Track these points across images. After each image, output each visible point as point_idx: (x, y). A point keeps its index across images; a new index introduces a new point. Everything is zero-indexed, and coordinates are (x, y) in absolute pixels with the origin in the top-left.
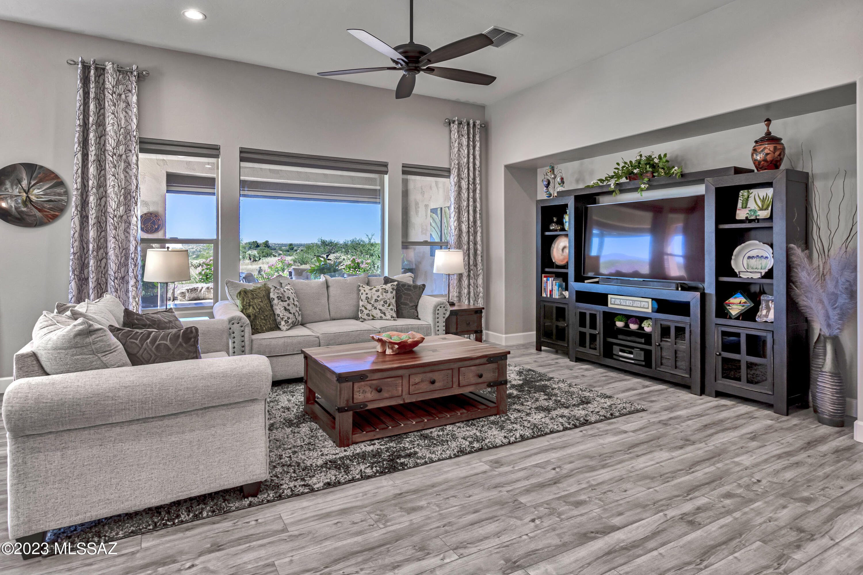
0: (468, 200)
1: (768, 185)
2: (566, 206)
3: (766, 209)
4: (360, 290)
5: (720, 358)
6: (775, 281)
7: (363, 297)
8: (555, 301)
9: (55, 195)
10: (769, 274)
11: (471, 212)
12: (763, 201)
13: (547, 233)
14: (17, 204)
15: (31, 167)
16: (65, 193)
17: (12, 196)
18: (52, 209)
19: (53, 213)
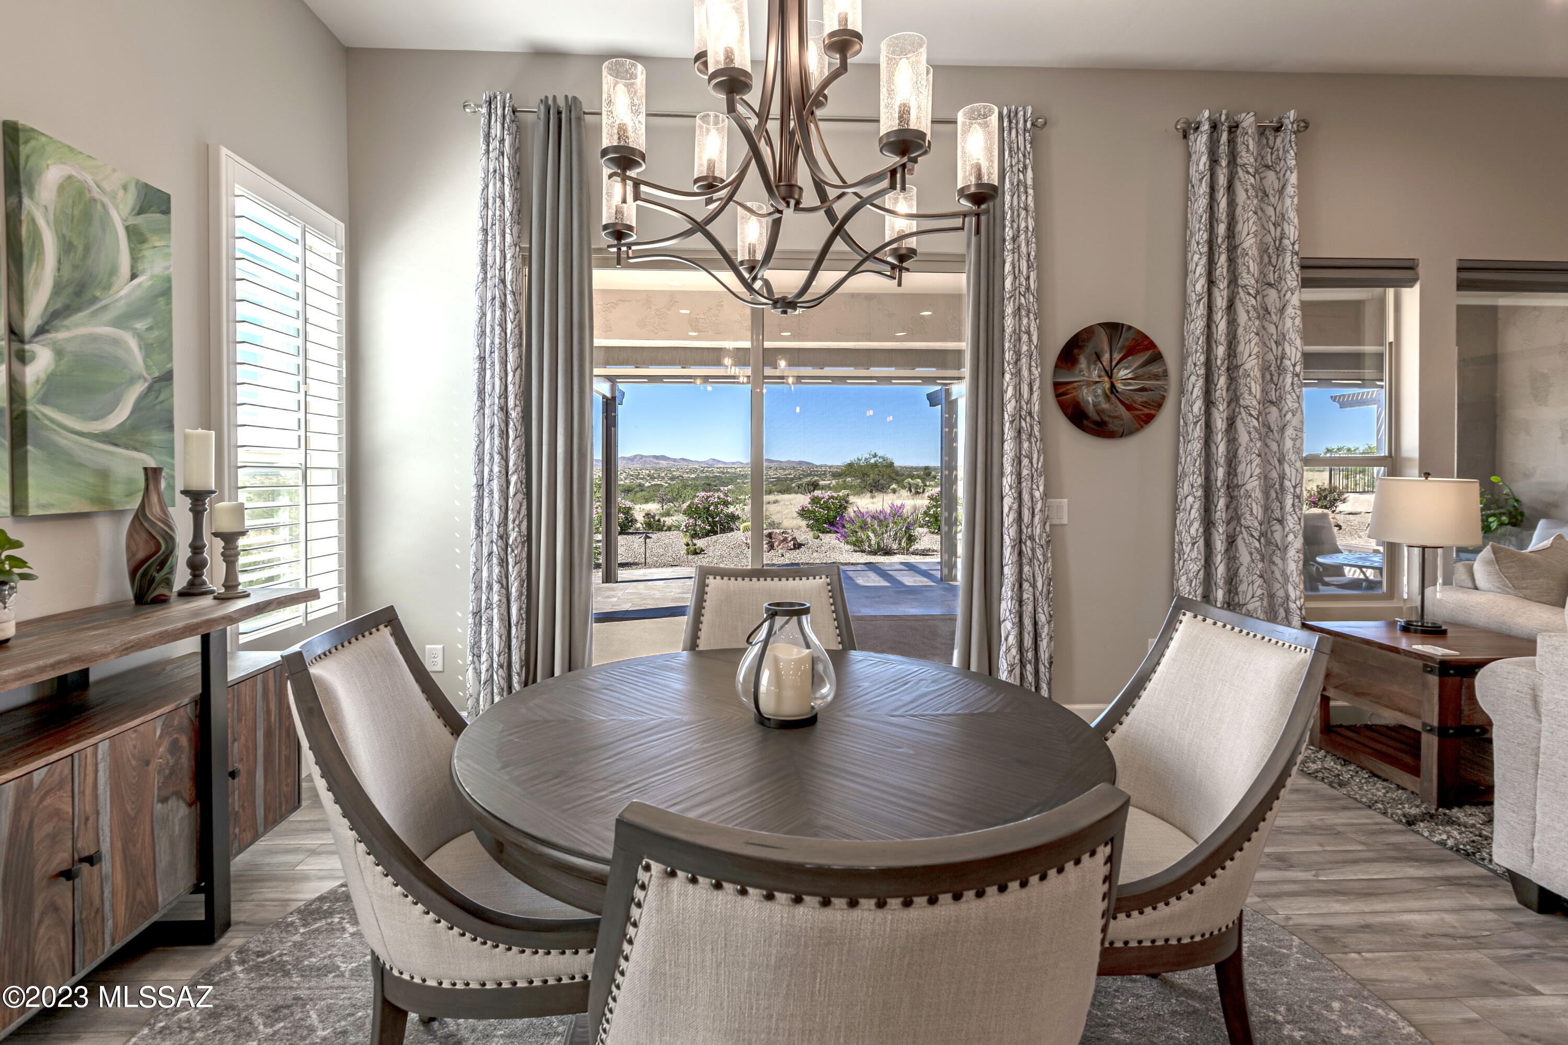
9: (1150, 379)
14: (1096, 396)
15: (1113, 329)
16: (1165, 374)
17: (1090, 384)
18: (1145, 404)
19: (1146, 411)
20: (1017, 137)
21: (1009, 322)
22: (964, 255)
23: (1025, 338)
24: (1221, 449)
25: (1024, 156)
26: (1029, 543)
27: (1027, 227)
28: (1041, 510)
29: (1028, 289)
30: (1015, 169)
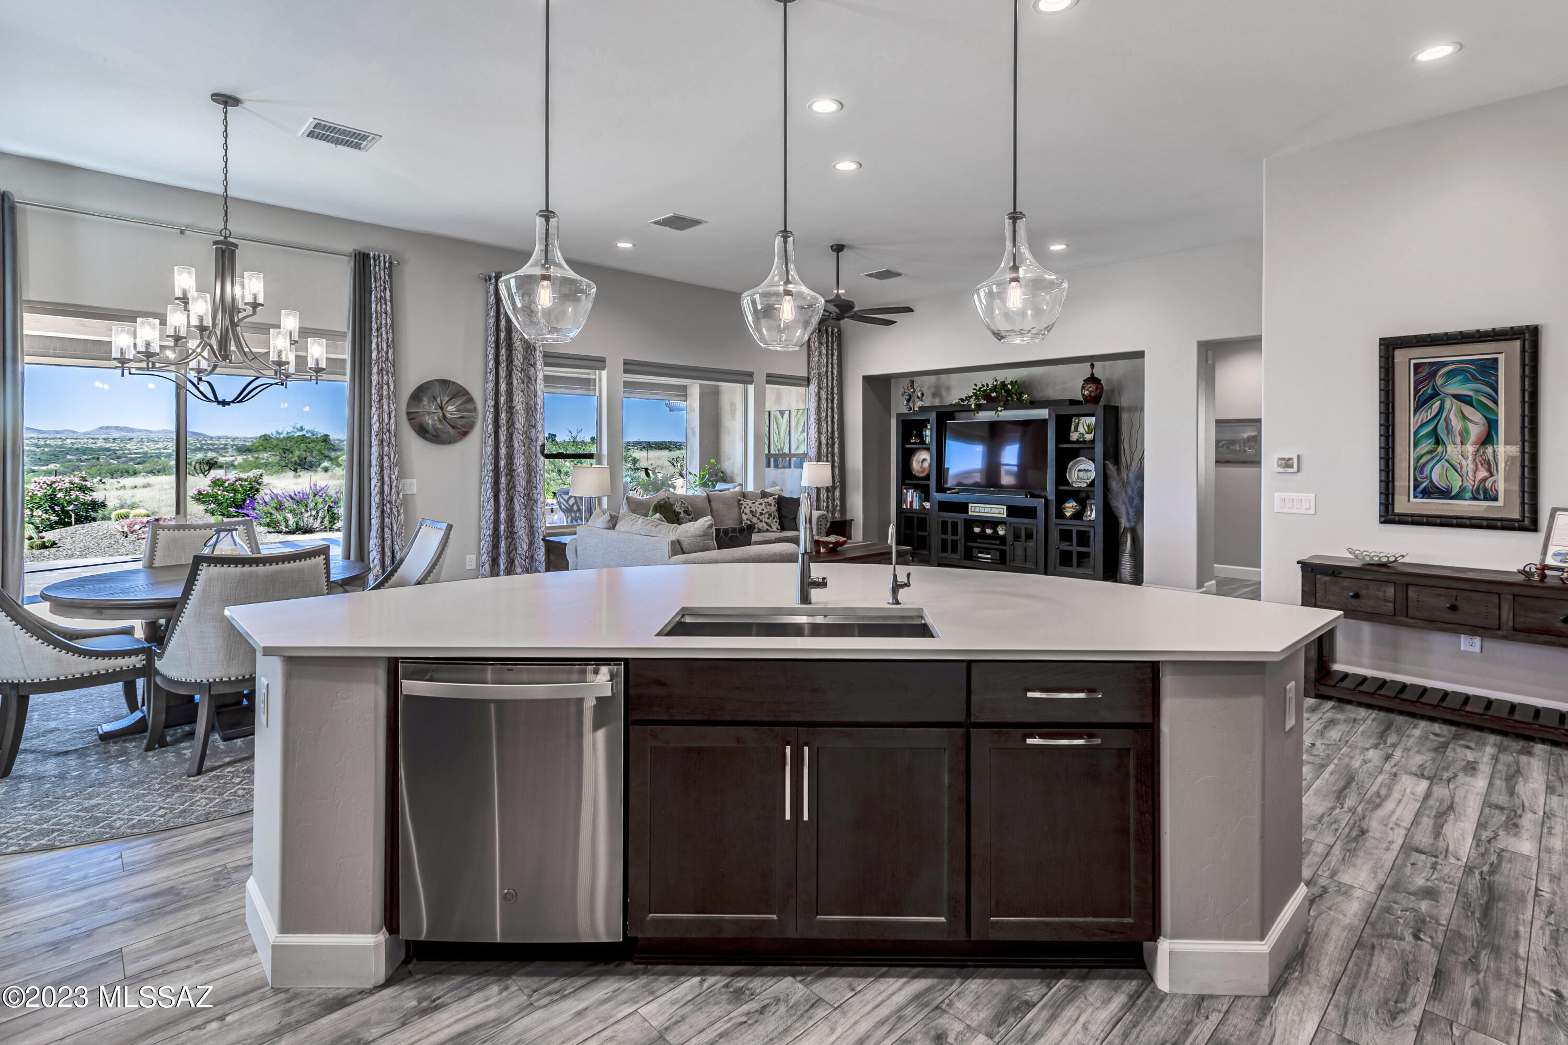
0: (827, 411)
1: (1092, 415)
2: (928, 421)
3: (1091, 433)
4: (742, 504)
5: (1058, 550)
6: (1096, 489)
7: (747, 511)
8: (915, 512)
9: (466, 412)
10: (1092, 484)
11: (830, 423)
12: (1089, 427)
13: (908, 446)
14: (434, 420)
15: (445, 383)
16: (475, 409)
17: (429, 413)
18: (463, 426)
19: (464, 429)
20: (379, 270)
21: (375, 378)
22: (345, 333)
23: (385, 387)
24: (503, 451)
25: (384, 282)
26: (388, 505)
27: (386, 324)
28: (396, 486)
29: (387, 359)
30: (379, 289)
